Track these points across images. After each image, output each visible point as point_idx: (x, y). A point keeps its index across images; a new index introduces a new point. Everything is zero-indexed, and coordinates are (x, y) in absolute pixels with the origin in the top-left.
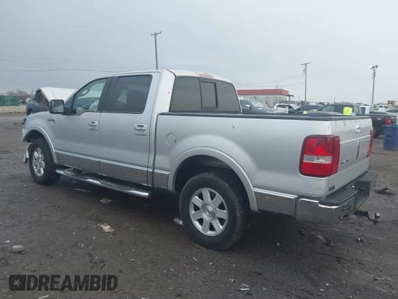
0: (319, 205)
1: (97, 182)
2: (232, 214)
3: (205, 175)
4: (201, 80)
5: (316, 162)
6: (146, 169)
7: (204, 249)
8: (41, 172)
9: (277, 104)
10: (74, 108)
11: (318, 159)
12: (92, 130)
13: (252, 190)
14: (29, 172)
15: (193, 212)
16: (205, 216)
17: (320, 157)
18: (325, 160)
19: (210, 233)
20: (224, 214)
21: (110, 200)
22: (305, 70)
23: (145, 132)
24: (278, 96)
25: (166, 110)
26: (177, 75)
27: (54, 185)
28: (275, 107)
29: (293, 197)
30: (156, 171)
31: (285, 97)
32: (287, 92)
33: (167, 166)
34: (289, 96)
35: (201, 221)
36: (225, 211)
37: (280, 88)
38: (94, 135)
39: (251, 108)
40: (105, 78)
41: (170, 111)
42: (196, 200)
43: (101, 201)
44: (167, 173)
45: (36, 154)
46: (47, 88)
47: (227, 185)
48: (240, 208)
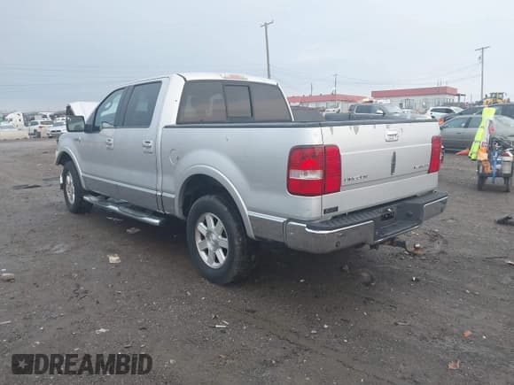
0: (307, 229)
1: (116, 209)
2: (231, 242)
3: (207, 198)
4: (226, 84)
5: (302, 177)
6: (154, 192)
7: (208, 283)
8: (72, 198)
9: (431, 108)
10: (96, 125)
11: (306, 174)
12: (108, 148)
13: (247, 213)
14: (64, 200)
15: (199, 241)
16: (209, 246)
17: (308, 171)
18: (315, 175)
19: (215, 265)
20: (225, 242)
21: (138, 230)
22: (481, 58)
23: (151, 150)
24: (441, 97)
25: (173, 122)
26: (188, 79)
27: (87, 214)
28: (429, 112)
29: (282, 220)
30: (164, 194)
31: (452, 97)
32: (456, 90)
33: (173, 189)
34: (458, 95)
35: (206, 251)
36: (226, 240)
37: (444, 85)
38: (110, 155)
39: (384, 114)
40: (123, 88)
41: (177, 123)
42: (201, 227)
43: (128, 230)
44: (173, 196)
45: (68, 178)
46: (78, 103)
47: (226, 209)
48: (238, 235)
